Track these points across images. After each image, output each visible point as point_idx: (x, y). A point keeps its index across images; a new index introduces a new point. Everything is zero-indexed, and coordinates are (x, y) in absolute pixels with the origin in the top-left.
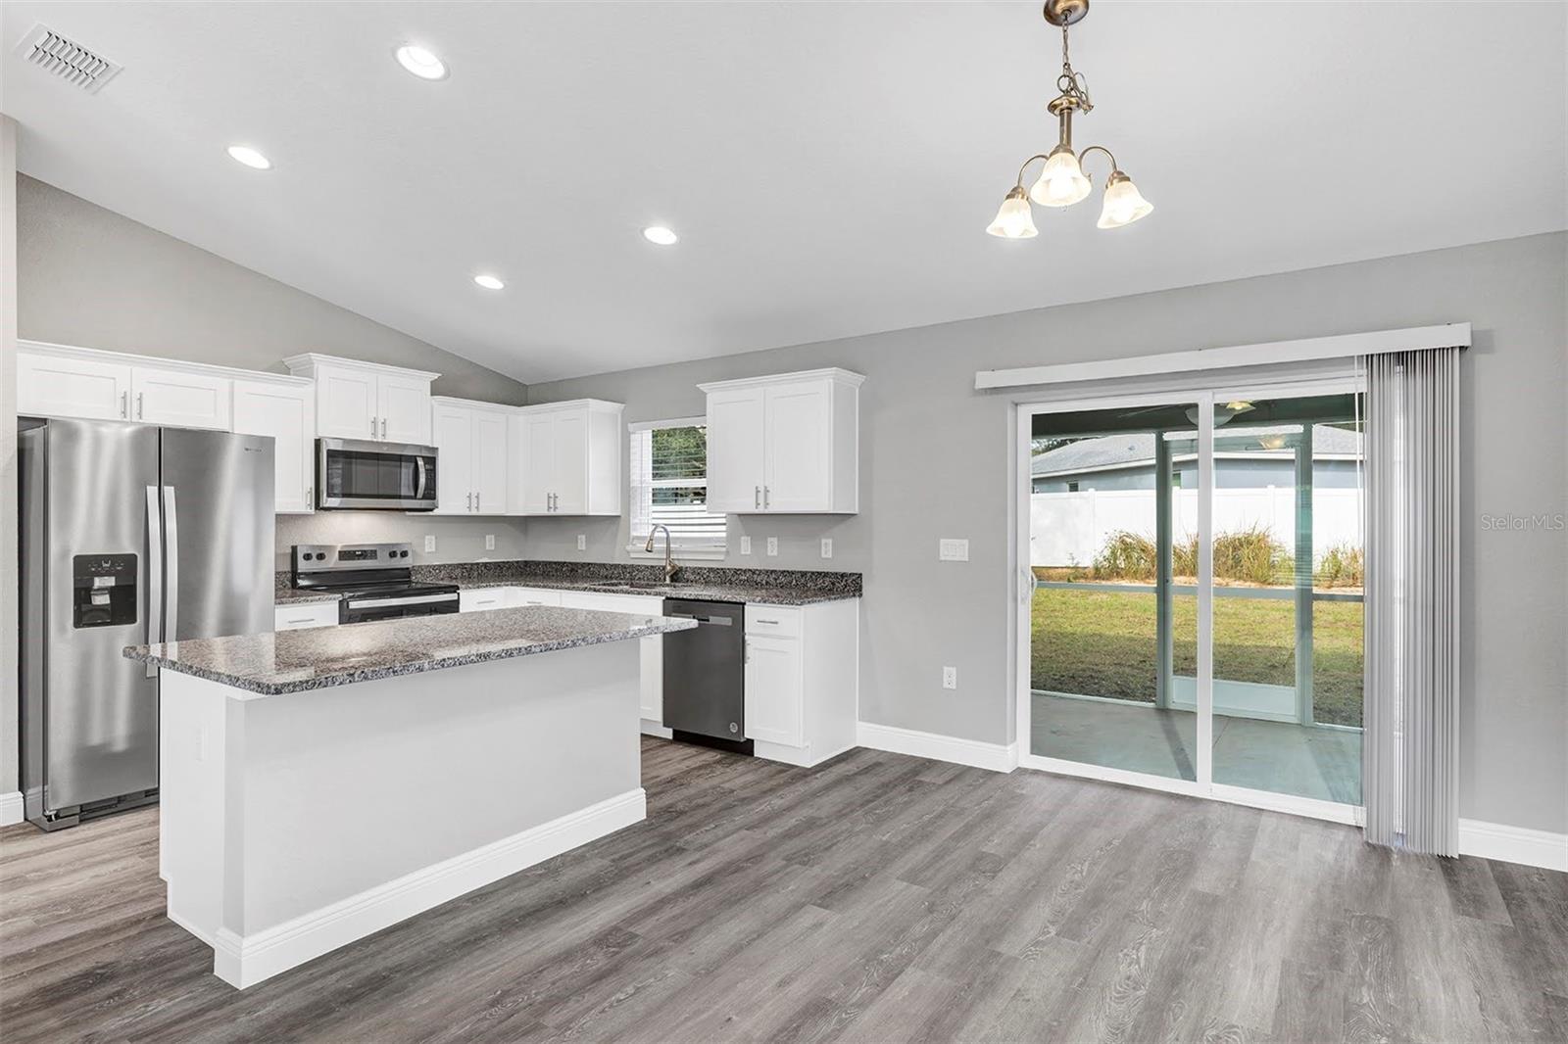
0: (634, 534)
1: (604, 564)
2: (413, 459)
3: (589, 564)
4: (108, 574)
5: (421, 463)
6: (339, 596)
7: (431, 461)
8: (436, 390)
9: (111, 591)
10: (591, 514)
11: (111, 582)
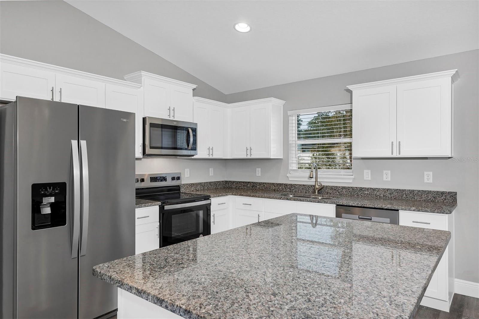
0: (290, 168)
1: (273, 183)
2: (187, 129)
3: (264, 183)
4: (51, 195)
5: (190, 131)
6: (160, 203)
7: (194, 130)
8: (196, 93)
9: (52, 205)
10: (272, 158)
11: (52, 199)
